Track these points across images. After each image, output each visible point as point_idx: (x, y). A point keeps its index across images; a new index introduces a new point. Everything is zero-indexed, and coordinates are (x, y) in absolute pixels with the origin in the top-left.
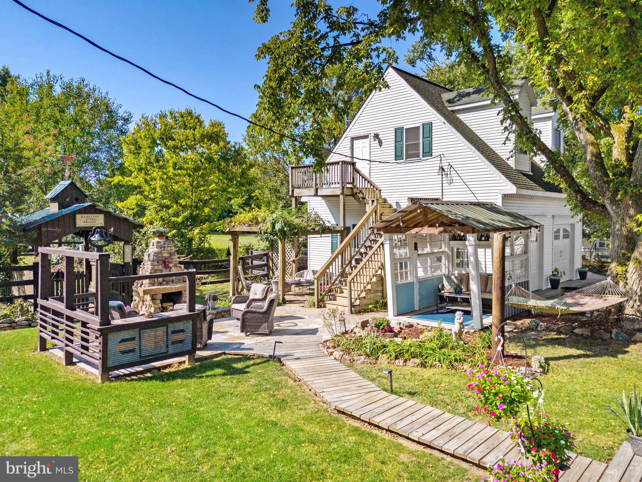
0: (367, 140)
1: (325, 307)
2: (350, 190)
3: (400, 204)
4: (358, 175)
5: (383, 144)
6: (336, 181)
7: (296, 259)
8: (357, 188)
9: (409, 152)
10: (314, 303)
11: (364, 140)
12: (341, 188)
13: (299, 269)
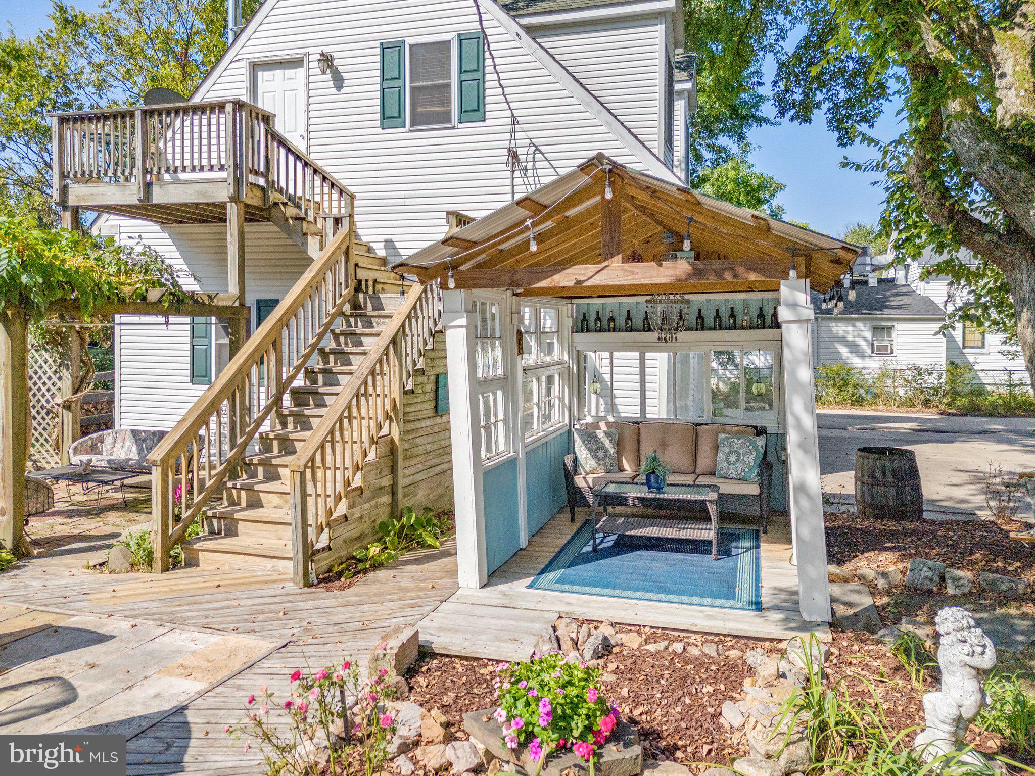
0: (300, 73)
1: (192, 563)
2: (259, 193)
3: (398, 245)
4: (283, 151)
5: (346, 83)
6: (214, 162)
7: (74, 398)
8: (280, 191)
9: (420, 110)
10: (150, 553)
11: (289, 73)
12: (231, 180)
13: (85, 429)
